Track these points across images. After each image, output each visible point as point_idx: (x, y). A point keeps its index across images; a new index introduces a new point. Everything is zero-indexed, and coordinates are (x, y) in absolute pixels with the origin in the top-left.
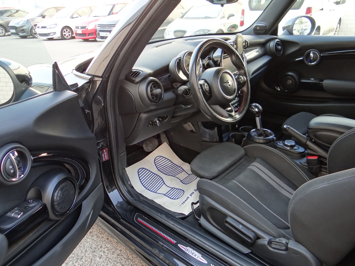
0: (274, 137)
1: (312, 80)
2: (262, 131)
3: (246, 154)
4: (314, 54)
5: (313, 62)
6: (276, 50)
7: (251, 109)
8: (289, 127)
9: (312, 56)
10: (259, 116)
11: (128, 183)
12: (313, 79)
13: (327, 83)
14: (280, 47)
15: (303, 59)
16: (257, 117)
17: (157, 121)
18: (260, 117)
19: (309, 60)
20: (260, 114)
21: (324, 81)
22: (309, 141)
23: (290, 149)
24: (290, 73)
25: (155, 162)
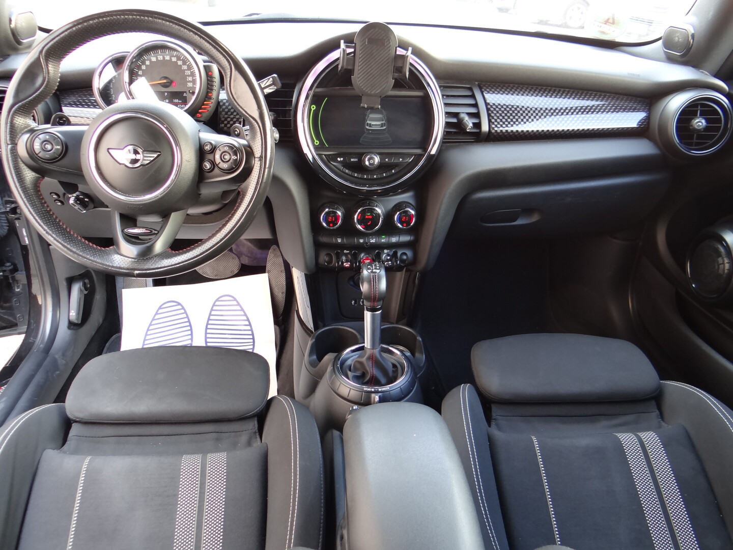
2: (369, 358)
16: (368, 310)
25: (217, 303)
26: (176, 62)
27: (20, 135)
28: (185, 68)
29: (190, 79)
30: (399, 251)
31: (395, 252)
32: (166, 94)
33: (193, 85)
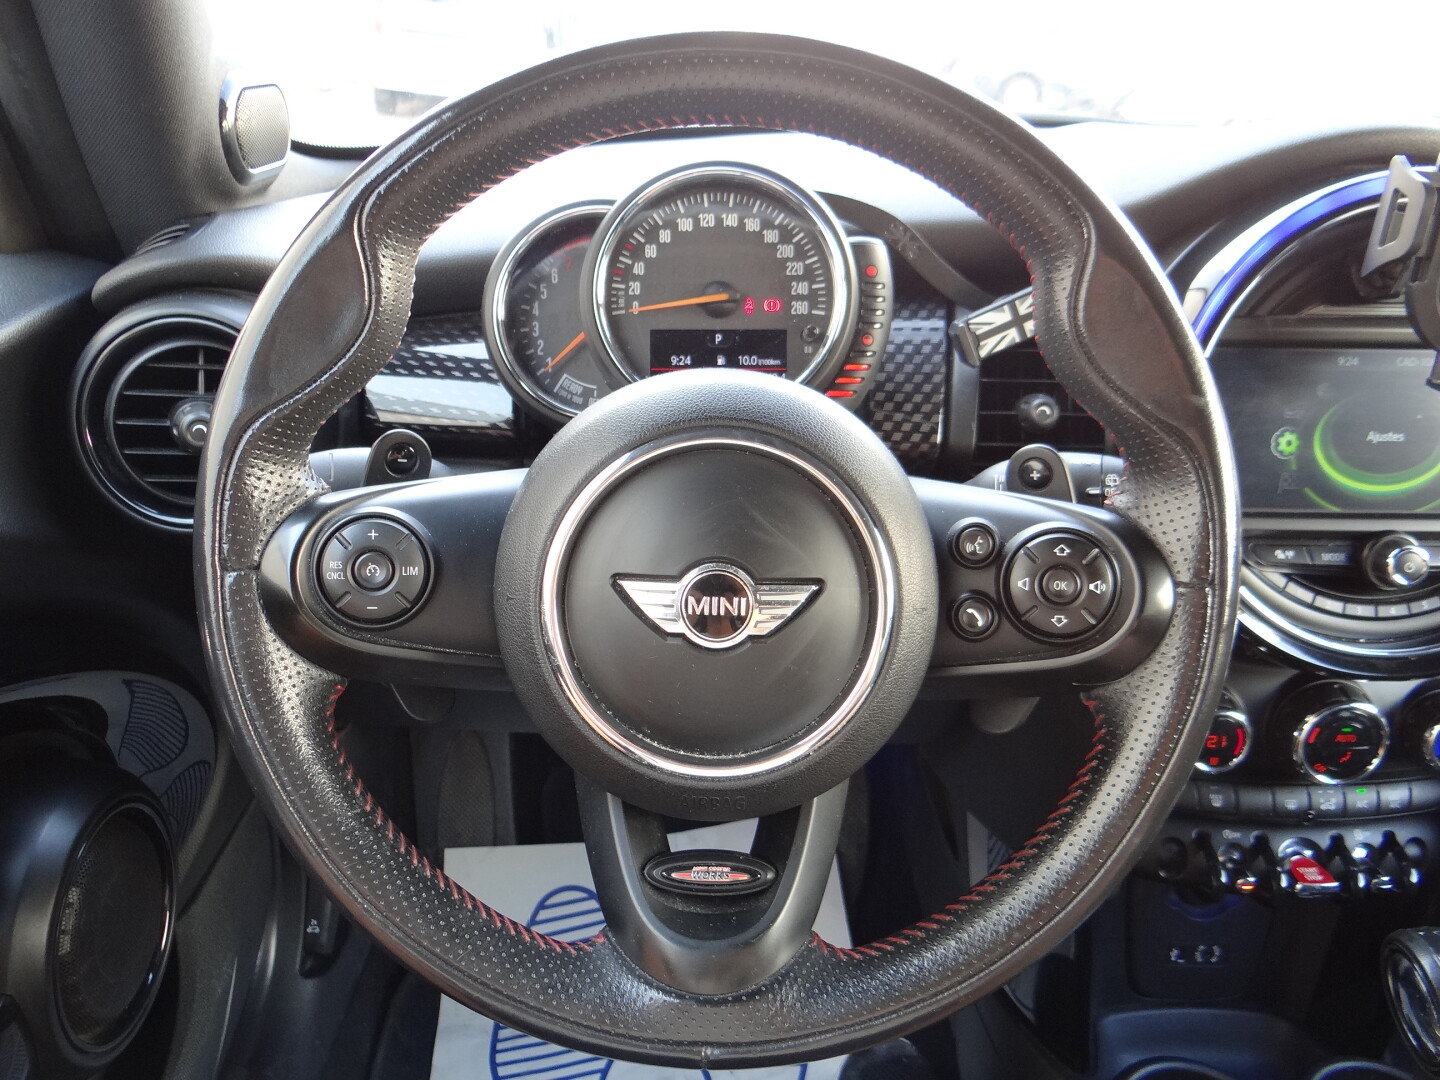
26: (759, 235)
27: (270, 530)
28: (787, 251)
29: (802, 288)
30: (1403, 834)
31: (1389, 838)
32: (719, 338)
33: (811, 308)
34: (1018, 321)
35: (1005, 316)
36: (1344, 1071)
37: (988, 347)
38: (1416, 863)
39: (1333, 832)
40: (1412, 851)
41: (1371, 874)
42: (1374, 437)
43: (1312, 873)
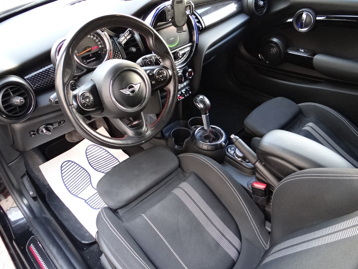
0: (224, 142)
1: (301, 53)
2: (210, 132)
3: (180, 166)
4: (307, 15)
5: (305, 27)
6: (255, 6)
7: (196, 103)
8: (238, 138)
9: (305, 19)
10: (206, 114)
11: (29, 194)
12: (303, 51)
13: (319, 58)
14: (262, 2)
15: (292, 21)
16: (203, 114)
17: (44, 129)
18: (208, 114)
19: (299, 24)
20: (208, 110)
21: (316, 57)
22: (259, 161)
23: (241, 161)
24: (275, 40)
25: (87, 152)
26: (90, 37)
28: (95, 38)
29: (99, 43)
30: (187, 88)
31: (186, 89)
32: (91, 55)
33: (102, 46)
34: (126, 38)
35: (124, 38)
36: (191, 120)
37: (123, 43)
38: (190, 91)
39: (181, 91)
40: (189, 90)
41: (186, 94)
42: (171, 39)
43: (181, 97)
